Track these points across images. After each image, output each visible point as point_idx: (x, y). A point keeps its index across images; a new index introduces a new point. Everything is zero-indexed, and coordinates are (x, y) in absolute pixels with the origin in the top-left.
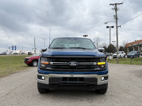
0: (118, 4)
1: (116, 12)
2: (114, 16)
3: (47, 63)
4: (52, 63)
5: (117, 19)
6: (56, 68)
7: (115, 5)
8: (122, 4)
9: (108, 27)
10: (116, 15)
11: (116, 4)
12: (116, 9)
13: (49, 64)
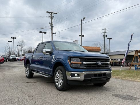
0: (54, 13)
1: (52, 20)
2: (50, 23)
3: (81, 63)
4: (84, 63)
5: (52, 26)
6: (88, 67)
7: (50, 13)
8: (57, 13)
9: (41, 32)
10: (52, 23)
11: (52, 13)
12: (52, 17)
13: (83, 63)
